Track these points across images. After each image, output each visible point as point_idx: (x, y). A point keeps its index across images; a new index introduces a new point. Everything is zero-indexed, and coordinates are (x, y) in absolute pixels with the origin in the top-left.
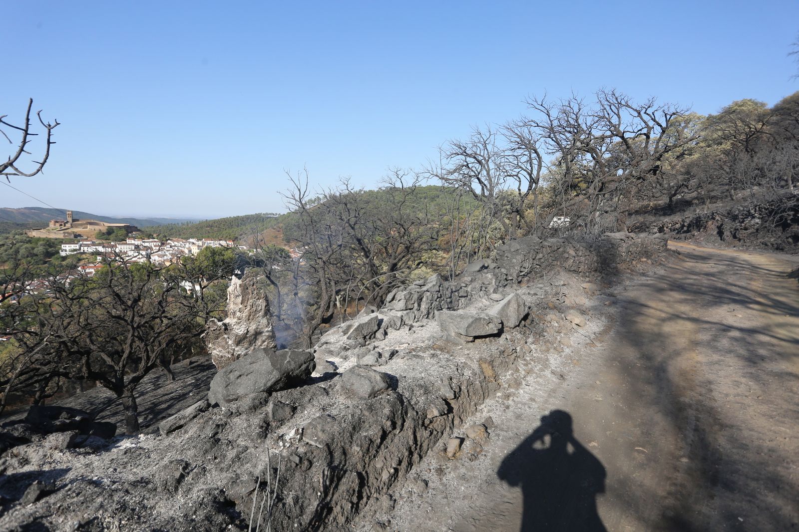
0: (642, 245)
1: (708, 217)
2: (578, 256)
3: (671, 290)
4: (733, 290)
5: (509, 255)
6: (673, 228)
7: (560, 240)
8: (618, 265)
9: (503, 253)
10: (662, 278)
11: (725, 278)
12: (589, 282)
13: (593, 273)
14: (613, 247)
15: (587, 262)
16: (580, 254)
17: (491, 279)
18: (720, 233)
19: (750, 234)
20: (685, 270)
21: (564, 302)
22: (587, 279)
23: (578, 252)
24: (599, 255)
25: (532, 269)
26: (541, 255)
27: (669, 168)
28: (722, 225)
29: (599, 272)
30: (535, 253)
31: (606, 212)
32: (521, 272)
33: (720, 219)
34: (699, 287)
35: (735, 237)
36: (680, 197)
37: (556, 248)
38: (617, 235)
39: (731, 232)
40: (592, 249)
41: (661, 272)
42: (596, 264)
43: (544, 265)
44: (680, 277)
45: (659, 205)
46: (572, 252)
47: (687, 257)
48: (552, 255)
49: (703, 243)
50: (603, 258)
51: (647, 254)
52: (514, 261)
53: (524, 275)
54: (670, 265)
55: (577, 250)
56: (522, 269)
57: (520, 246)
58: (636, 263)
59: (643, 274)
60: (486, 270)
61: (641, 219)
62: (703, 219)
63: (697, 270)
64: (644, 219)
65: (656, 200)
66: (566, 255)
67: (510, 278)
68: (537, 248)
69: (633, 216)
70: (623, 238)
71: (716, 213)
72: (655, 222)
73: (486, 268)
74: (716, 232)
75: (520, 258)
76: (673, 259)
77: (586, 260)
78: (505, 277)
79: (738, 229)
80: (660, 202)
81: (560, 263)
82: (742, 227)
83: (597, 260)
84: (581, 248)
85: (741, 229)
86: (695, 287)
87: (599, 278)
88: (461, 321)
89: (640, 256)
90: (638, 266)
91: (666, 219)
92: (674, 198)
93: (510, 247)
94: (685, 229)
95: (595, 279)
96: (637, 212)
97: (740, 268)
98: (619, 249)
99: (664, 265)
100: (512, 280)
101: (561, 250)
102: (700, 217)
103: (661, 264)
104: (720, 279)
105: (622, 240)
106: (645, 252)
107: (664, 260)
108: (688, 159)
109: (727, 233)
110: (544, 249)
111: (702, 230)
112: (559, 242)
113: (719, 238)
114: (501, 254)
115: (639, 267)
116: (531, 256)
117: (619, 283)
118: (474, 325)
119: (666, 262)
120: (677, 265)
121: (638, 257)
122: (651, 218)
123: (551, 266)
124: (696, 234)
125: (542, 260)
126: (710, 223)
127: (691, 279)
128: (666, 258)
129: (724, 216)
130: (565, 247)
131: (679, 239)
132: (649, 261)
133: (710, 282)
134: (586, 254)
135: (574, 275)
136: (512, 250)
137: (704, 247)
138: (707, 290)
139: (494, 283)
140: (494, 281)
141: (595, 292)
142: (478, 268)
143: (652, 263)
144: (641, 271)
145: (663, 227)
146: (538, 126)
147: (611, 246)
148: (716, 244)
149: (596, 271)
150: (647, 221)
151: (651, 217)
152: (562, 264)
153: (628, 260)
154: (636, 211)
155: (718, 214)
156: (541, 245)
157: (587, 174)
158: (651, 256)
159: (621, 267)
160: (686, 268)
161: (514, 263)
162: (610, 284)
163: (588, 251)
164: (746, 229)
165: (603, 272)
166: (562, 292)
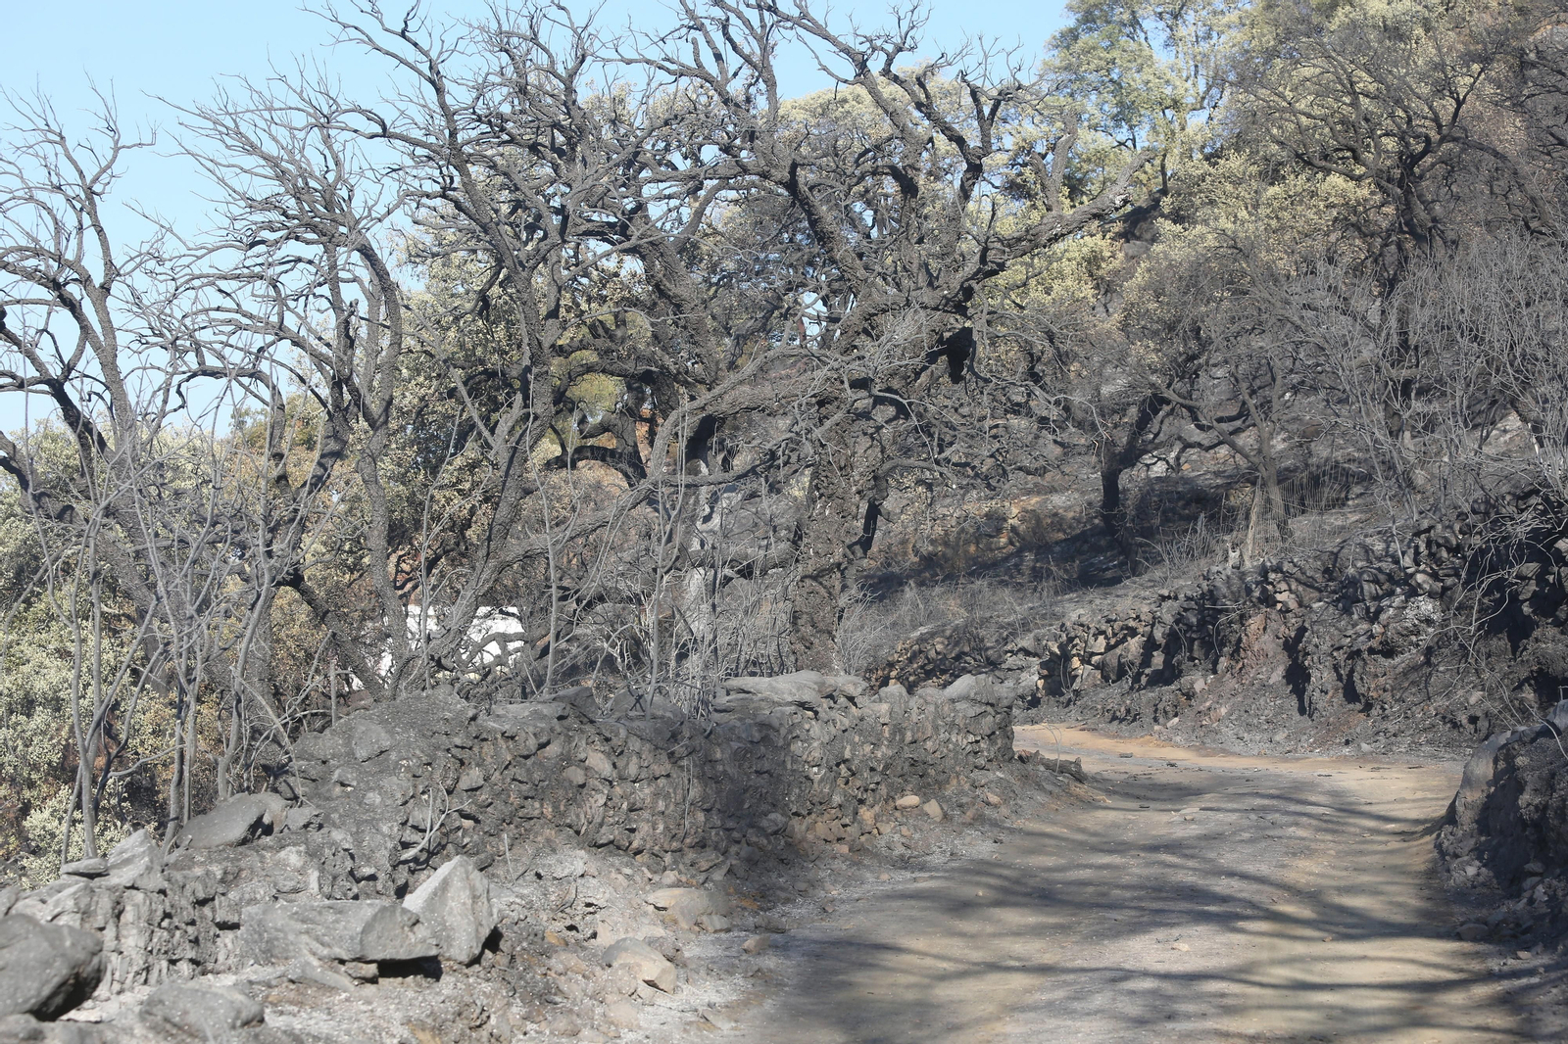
0: (898, 730)
1: (1249, 591)
2: (622, 778)
3: (998, 904)
4: (1217, 889)
5: (351, 777)
6: (1112, 659)
7: (546, 710)
8: (795, 821)
9: (320, 768)
10: (980, 868)
11: (1212, 855)
12: (678, 884)
13: (691, 855)
14: (765, 739)
15: (661, 805)
16: (633, 770)
17: (301, 871)
18: (1297, 677)
19: (1405, 674)
20: (1080, 837)
21: (594, 935)
22: (671, 876)
23: (620, 763)
24: (708, 772)
25: (447, 832)
26: (473, 776)
27: (1087, 291)
28: (1302, 631)
29: (716, 848)
30: (453, 765)
31: (747, 573)
32: (406, 845)
33: (1293, 605)
34: (1105, 889)
35: (1351, 694)
36: (1159, 469)
37: (532, 743)
38: (789, 687)
39: (1336, 668)
40: (678, 749)
41: (980, 847)
42: (701, 817)
43: (489, 818)
44: (1050, 861)
45: (1056, 518)
46: (599, 762)
47: (1110, 793)
48: (519, 772)
49: (1228, 732)
50: (727, 786)
51: (922, 774)
52: (373, 798)
53: (415, 860)
54: (1019, 823)
55: (617, 753)
56: (409, 835)
57: (391, 733)
58: (877, 818)
59: (904, 863)
60: (267, 840)
61: (952, 608)
62: (1230, 605)
63: (1130, 836)
64: (970, 607)
65: (1038, 490)
66: (577, 775)
67: (367, 871)
68: (458, 741)
69: (910, 593)
70: (807, 696)
71: (1278, 569)
72: (1025, 626)
73: (268, 830)
74: (1280, 671)
75: (397, 784)
76: (1040, 798)
77: (656, 795)
78: (349, 864)
79: (1359, 652)
80: (1058, 500)
81: (556, 808)
82: (1374, 643)
83: (704, 799)
84: (635, 744)
85: (1371, 651)
86: (1090, 889)
87: (718, 876)
88: (337, 921)
89: (891, 786)
90: (886, 829)
91: (1080, 610)
92: (1131, 479)
93: (348, 743)
94: (1158, 659)
95: (702, 878)
96: (935, 568)
97: (1285, 819)
98: (797, 747)
99: (995, 824)
100: (373, 878)
101: (553, 749)
102: (1211, 595)
103: (979, 819)
104: (1192, 857)
105: (802, 705)
106: (914, 763)
107: (994, 799)
108: (1174, 245)
109: (1322, 676)
110: (488, 748)
111: (1223, 662)
112: (543, 717)
113: (1294, 702)
114: (313, 773)
115: (892, 836)
116: (437, 776)
117: (802, 893)
118: (378, 927)
119: (1004, 811)
120: (1054, 823)
121: (883, 790)
122: (1009, 605)
123: (518, 821)
124: (1199, 686)
125: (483, 796)
126: (1255, 623)
127: (1089, 868)
128: (1007, 792)
129: (1309, 584)
130: (569, 739)
131: (1131, 717)
132: (933, 808)
133: (1155, 871)
134: (658, 770)
135: (616, 861)
136: (361, 753)
137: (1226, 753)
138: (1128, 894)
139: (314, 885)
140: (313, 876)
141: (704, 918)
142: (239, 830)
143: (945, 816)
144: (900, 850)
145: (1066, 657)
146: (385, 133)
147: (757, 736)
148: (1280, 737)
149: (701, 845)
150: (984, 622)
151: (1006, 594)
152: (563, 815)
153: (837, 799)
154: (929, 562)
155: (1287, 577)
156: (473, 729)
157: (621, 322)
158: (941, 785)
159: (814, 829)
160: (1083, 831)
161: (372, 808)
162: (765, 897)
163: (664, 757)
164: (1389, 651)
165: (734, 849)
166: (582, 900)
